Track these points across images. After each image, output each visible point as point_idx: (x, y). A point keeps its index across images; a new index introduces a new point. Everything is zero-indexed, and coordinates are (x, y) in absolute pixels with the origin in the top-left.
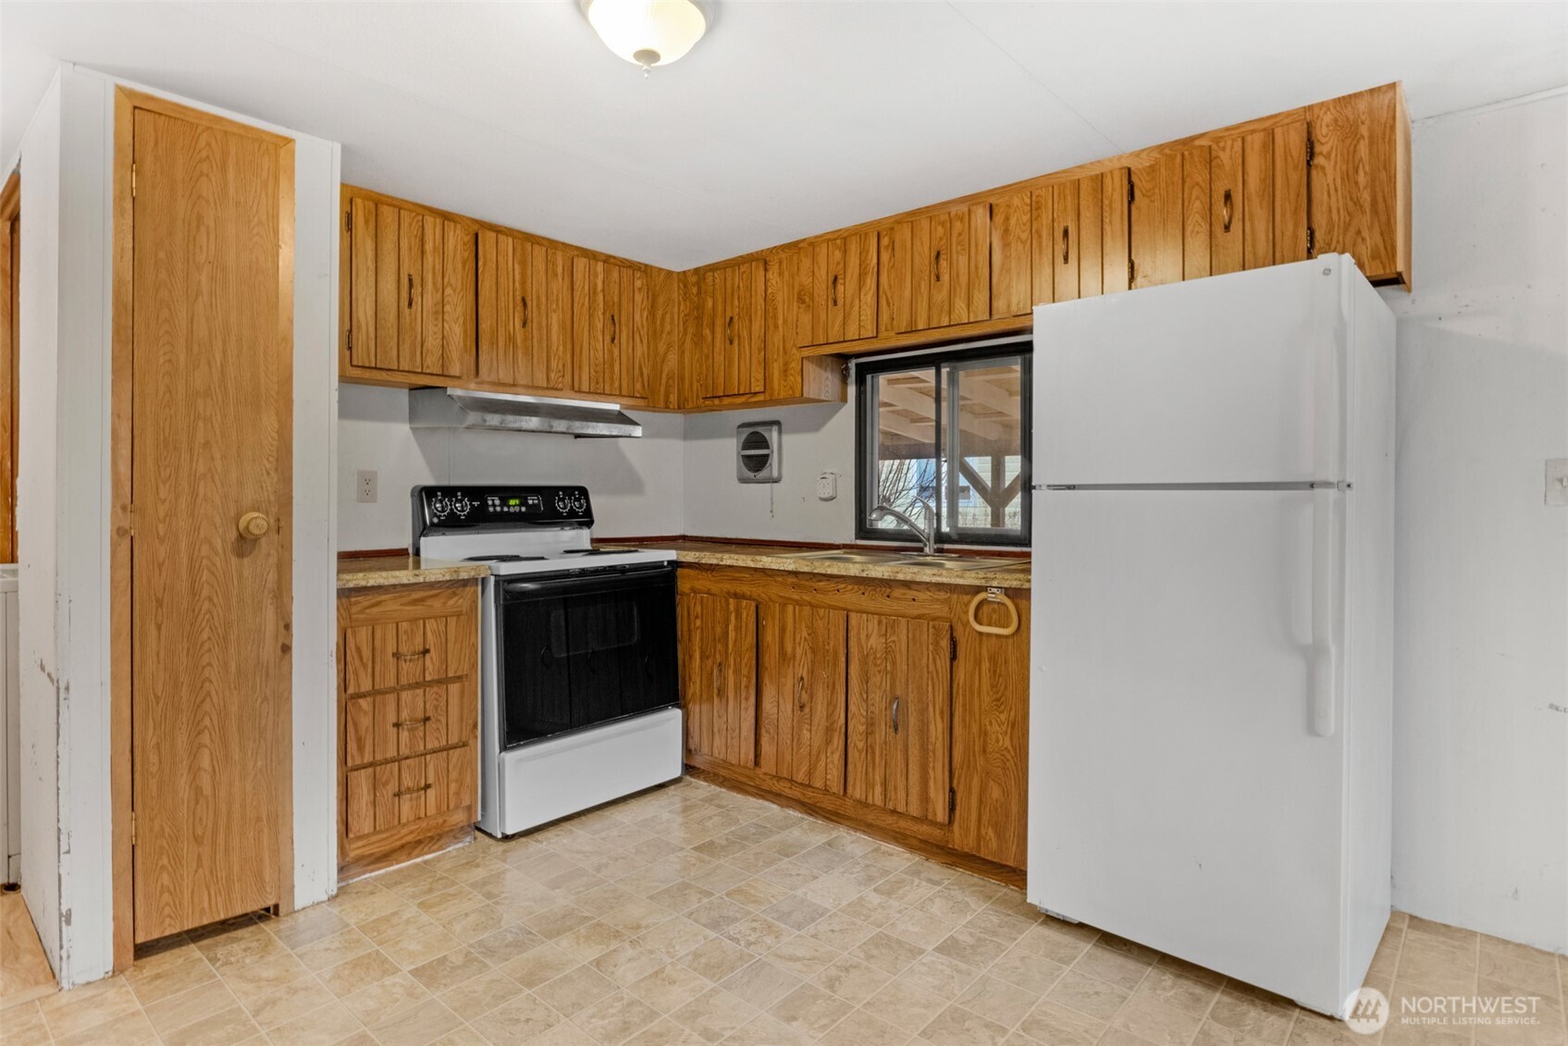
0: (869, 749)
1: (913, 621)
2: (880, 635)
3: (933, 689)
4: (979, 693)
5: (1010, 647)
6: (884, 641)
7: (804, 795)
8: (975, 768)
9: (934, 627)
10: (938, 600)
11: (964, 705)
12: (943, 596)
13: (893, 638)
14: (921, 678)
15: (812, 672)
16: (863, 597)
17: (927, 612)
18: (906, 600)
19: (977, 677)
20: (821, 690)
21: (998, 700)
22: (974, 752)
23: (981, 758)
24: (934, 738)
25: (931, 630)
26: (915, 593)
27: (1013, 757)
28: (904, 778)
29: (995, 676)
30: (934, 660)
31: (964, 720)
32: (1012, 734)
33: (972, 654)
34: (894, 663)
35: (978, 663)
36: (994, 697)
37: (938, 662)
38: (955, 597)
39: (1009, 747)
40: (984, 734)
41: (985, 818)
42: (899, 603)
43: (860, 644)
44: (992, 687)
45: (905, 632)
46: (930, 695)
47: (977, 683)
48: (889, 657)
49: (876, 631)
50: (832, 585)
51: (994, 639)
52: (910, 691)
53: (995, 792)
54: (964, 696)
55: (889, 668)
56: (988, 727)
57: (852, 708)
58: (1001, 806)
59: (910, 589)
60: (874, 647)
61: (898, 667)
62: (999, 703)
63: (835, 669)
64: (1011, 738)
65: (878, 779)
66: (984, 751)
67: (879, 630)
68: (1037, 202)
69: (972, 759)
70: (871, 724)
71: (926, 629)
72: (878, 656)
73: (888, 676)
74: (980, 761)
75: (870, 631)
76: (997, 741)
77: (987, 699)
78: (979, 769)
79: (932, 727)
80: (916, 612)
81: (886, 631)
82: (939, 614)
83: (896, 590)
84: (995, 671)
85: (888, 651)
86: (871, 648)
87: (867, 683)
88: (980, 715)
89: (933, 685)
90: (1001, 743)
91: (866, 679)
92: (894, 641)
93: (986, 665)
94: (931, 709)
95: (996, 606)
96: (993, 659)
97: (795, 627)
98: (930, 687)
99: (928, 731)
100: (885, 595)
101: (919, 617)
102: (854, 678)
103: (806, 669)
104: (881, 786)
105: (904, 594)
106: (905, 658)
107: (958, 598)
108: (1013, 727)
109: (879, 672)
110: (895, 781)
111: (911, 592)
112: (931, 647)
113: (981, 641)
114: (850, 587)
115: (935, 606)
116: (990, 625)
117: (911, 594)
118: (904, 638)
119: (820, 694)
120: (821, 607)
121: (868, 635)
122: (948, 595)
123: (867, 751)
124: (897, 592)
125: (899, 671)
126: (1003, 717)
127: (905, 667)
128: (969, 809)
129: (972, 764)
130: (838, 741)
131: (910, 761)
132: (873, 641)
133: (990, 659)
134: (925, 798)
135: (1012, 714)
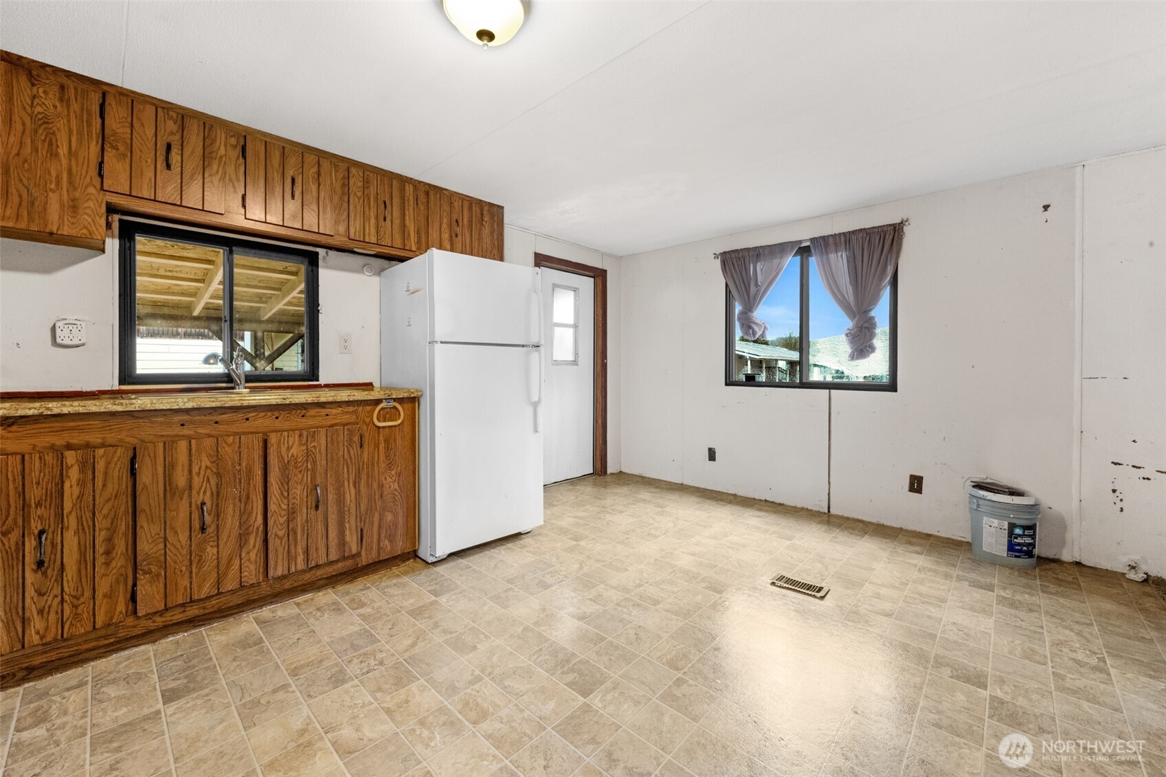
0: (291, 532)
1: (331, 429)
2: (301, 444)
3: (348, 471)
4: (378, 463)
5: (397, 432)
6: (305, 448)
7: (204, 608)
8: (376, 509)
9: (348, 429)
10: (347, 412)
11: (368, 474)
12: (351, 409)
13: (315, 444)
14: (338, 465)
15: (218, 494)
16: (277, 421)
17: (338, 421)
18: (320, 416)
19: (376, 455)
20: (232, 506)
21: (390, 464)
22: (375, 500)
23: (380, 502)
24: (349, 501)
25: (346, 433)
26: (329, 410)
27: (399, 493)
28: (324, 539)
29: (388, 450)
30: (349, 451)
31: (368, 483)
32: (398, 480)
33: (373, 442)
34: (314, 462)
35: (377, 446)
36: (388, 462)
37: (351, 451)
38: (361, 408)
39: (397, 488)
40: (381, 486)
41: (383, 535)
42: (314, 419)
43: (280, 457)
44: (386, 457)
45: (324, 438)
46: (346, 475)
47: (376, 458)
48: (310, 458)
49: (297, 442)
50: (240, 415)
51: (387, 429)
52: (329, 476)
53: (389, 517)
54: (368, 468)
55: (309, 466)
56: (384, 481)
57: (272, 507)
58: (393, 524)
59: (324, 408)
60: (295, 455)
61: (318, 463)
62: (390, 466)
63: (249, 483)
64: (398, 483)
65: (300, 550)
66: (382, 497)
67: (300, 441)
68: (367, 179)
69: (373, 505)
70: (291, 514)
71: (342, 433)
72: (299, 460)
73: (309, 472)
74: (379, 503)
75: (290, 444)
76: (390, 487)
77: (383, 465)
78: (378, 508)
79: (347, 495)
80: (329, 423)
81: (307, 441)
82: (349, 421)
83: (310, 410)
84: (388, 448)
85: (308, 454)
86: (293, 456)
87: (288, 484)
88: (379, 475)
89: (348, 468)
90: (392, 488)
91: (286, 480)
92: (315, 446)
93: (382, 446)
94: (346, 483)
95: (388, 410)
96: (387, 441)
97: (190, 460)
98: (345, 469)
99: (344, 499)
100: (301, 415)
101: (332, 426)
102: (274, 483)
103: (208, 493)
104: (303, 555)
105: (319, 412)
106: (324, 456)
107: (363, 409)
108: (399, 476)
109: (300, 472)
110: (317, 544)
111: (324, 410)
112: (346, 443)
113: (379, 433)
114: (263, 414)
115: (345, 417)
116: (385, 421)
117: (324, 411)
118: (323, 442)
119: (230, 510)
120: (229, 436)
121: (288, 447)
122: (356, 408)
123: (288, 535)
124: (312, 412)
125: (319, 466)
126: (393, 472)
127: (324, 462)
128: (372, 535)
129: (374, 507)
130: (255, 541)
131: (330, 524)
132: (294, 451)
133: (385, 441)
134: (342, 543)
135: (399, 469)
